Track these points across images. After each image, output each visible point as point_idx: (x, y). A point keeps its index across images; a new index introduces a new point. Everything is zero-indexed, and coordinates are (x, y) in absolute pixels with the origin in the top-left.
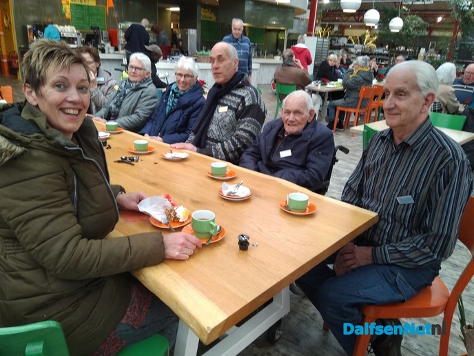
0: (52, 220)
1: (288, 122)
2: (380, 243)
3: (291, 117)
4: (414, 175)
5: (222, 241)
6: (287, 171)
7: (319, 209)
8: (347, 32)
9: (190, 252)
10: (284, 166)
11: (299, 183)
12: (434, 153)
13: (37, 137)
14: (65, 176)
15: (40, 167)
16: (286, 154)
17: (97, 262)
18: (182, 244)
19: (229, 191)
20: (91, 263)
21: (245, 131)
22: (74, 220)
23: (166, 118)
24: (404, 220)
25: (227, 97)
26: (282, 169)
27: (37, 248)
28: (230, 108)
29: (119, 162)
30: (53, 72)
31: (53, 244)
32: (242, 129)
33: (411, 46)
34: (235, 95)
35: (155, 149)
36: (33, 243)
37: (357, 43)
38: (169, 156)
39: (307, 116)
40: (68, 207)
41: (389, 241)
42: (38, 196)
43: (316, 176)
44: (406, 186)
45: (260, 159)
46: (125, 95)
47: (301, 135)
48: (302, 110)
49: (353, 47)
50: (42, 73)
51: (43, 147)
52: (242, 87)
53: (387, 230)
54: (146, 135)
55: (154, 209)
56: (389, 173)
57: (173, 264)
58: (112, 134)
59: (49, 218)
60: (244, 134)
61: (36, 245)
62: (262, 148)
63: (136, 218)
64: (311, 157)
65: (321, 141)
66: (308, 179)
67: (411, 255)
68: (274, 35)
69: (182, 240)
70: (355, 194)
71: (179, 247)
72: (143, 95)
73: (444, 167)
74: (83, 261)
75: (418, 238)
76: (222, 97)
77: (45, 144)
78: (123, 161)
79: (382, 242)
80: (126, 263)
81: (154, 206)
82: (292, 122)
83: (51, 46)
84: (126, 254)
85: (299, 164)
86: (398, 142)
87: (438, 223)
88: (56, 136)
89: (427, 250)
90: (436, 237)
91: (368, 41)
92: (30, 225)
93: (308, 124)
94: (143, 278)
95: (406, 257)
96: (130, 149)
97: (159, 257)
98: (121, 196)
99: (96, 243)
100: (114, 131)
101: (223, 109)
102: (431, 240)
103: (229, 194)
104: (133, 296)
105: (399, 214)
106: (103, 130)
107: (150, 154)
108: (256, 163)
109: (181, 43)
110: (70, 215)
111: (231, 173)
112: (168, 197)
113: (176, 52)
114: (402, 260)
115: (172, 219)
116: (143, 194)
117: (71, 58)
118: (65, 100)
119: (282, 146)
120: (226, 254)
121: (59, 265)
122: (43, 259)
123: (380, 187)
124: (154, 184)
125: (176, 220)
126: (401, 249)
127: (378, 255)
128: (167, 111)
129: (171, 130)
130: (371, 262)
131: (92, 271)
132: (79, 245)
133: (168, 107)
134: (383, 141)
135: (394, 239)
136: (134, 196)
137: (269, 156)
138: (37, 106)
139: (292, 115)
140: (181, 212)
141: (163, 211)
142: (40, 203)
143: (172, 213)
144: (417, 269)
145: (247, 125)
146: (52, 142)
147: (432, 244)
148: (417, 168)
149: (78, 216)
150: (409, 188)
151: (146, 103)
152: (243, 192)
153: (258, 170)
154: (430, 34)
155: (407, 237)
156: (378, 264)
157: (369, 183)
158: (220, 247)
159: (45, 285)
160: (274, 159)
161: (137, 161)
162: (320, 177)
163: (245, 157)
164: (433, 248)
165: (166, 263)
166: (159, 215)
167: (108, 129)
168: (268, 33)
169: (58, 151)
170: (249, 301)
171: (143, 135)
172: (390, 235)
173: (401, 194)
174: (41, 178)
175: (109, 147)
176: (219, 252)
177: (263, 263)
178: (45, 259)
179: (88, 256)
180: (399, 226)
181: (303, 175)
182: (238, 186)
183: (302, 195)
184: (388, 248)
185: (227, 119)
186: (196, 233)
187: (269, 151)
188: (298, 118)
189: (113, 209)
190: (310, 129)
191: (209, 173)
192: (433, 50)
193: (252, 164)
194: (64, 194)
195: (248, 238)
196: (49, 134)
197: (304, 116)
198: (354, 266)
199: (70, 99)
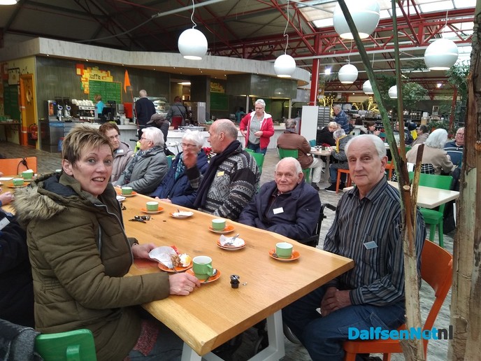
0: (83, 260)
1: (280, 183)
2: (356, 286)
3: (283, 178)
4: (375, 224)
5: (218, 281)
6: (279, 226)
7: (301, 256)
8: (351, 99)
9: (190, 289)
10: (277, 221)
11: (289, 236)
12: (389, 206)
13: (74, 198)
14: (93, 227)
15: (76, 220)
16: (278, 211)
17: (116, 294)
18: (184, 282)
19: (226, 242)
20: (112, 295)
21: (238, 193)
22: (99, 261)
23: (175, 182)
24: (373, 263)
25: (224, 163)
26: (275, 224)
27: (72, 282)
28: (226, 172)
29: (133, 220)
30: (86, 151)
31: (83, 279)
32: (235, 191)
33: (414, 111)
34: (231, 161)
35: (165, 209)
36: (68, 278)
37: (361, 109)
38: (176, 214)
39: (296, 178)
40: (95, 251)
41: (363, 284)
42: (73, 242)
43: (305, 230)
44: (369, 234)
45: (257, 216)
46: (137, 161)
47: (290, 194)
48: (292, 173)
49: (357, 113)
50: (78, 152)
51: (78, 205)
52: (237, 154)
53: (360, 275)
54: (157, 198)
55: (163, 256)
56: (357, 224)
57: (176, 299)
58: (127, 197)
59: (81, 258)
60: (237, 196)
61: (70, 279)
62: (259, 207)
63: (147, 265)
64: (300, 213)
65: (307, 200)
66: (297, 232)
67: (381, 294)
68: (280, 104)
69: (183, 279)
70: (335, 244)
71: (182, 285)
72: (152, 161)
73: (398, 216)
74: (106, 292)
75: (384, 278)
76: (221, 163)
77: (80, 203)
78: (136, 219)
79: (357, 285)
80: (139, 296)
81: (162, 254)
82: (283, 182)
83: (86, 132)
84: (139, 288)
85: (290, 219)
86: (362, 197)
87: (398, 263)
88: (88, 196)
89: (393, 288)
90: (398, 275)
91: (372, 107)
92: (67, 264)
93: (297, 184)
94: (152, 310)
95: (377, 297)
96: (143, 209)
97: (165, 293)
98: (135, 247)
99: (116, 280)
100: (128, 195)
101: (220, 174)
102: (395, 279)
103: (226, 245)
104: (144, 328)
105: (368, 258)
106: (120, 195)
107: (160, 213)
108: (254, 220)
109: (191, 114)
110: (96, 256)
111: (230, 228)
112: (174, 248)
113: (187, 122)
114: (375, 300)
115: (177, 265)
116: (153, 245)
117: (101, 141)
118: (95, 171)
119: (275, 204)
120: (220, 291)
121: (88, 294)
122: (75, 291)
123: (351, 237)
124: (163, 238)
125: (180, 265)
126: (372, 290)
127: (355, 297)
128: (176, 176)
129: (179, 193)
130: (350, 304)
131: (112, 302)
132: (103, 280)
133: (176, 173)
134: (351, 198)
135: (366, 281)
136: (146, 246)
137: (265, 213)
138: (73, 176)
139: (283, 176)
140: (184, 259)
141: (169, 258)
142: (75, 247)
143: (176, 260)
144: (388, 307)
145: (239, 187)
146: (85, 201)
147: (397, 282)
148: (377, 219)
149: (101, 258)
150: (372, 235)
151: (153, 168)
152: (238, 243)
153: (256, 226)
154: (432, 99)
155: (377, 279)
156: (355, 305)
157: (342, 234)
158: (215, 286)
159: (75, 314)
160: (269, 216)
161: (149, 220)
162: (308, 231)
163: (244, 215)
164: (398, 286)
165: (171, 298)
166: (166, 262)
167: (124, 193)
168: (275, 102)
169: (89, 208)
170: (236, 324)
171: (154, 197)
172: (363, 279)
173: (366, 241)
174: (76, 228)
175: (125, 209)
176: (214, 290)
177: (250, 297)
178: (77, 291)
179: (110, 289)
180: (369, 269)
181: (293, 228)
182: (234, 238)
183: (287, 244)
184: (361, 290)
185: (224, 183)
186: (196, 274)
187: (264, 209)
188: (289, 180)
189: (128, 253)
190: (298, 190)
191: (210, 228)
192: (436, 114)
193: (250, 220)
194: (92, 240)
195: (239, 278)
196: (82, 196)
197: (294, 178)
198: (336, 308)
199: (98, 170)
